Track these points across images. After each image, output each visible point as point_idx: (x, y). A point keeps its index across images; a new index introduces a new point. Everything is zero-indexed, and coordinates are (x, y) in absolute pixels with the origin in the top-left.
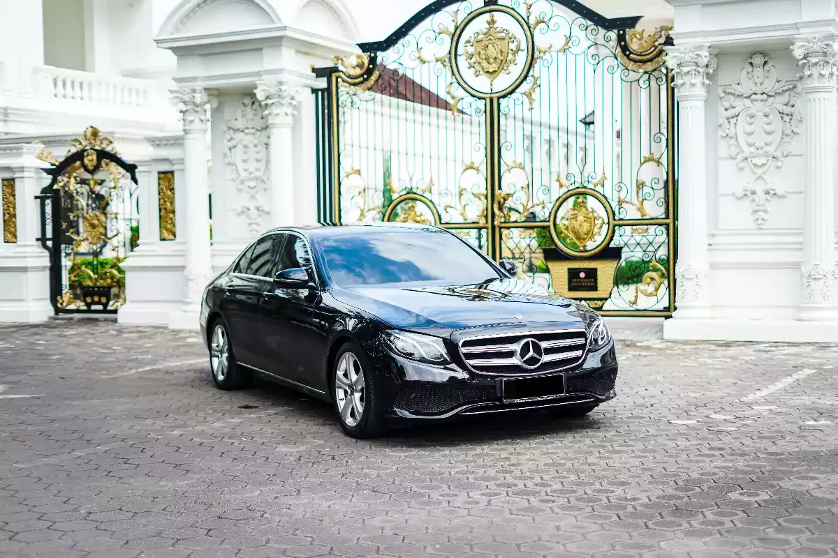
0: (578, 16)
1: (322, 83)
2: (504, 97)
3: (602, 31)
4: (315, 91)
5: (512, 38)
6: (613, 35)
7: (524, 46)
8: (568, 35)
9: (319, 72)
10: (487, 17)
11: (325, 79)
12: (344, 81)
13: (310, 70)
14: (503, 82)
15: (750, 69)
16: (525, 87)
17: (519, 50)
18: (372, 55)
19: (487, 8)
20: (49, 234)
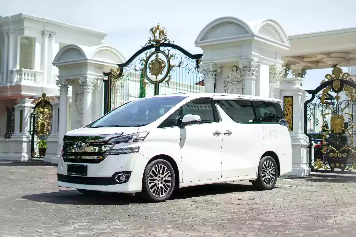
0: (184, 54)
1: (106, 78)
2: (160, 83)
3: (191, 59)
4: (104, 81)
5: (163, 62)
6: (194, 60)
7: (167, 64)
8: (180, 61)
9: (105, 74)
10: (156, 54)
11: (107, 77)
12: (113, 78)
13: (102, 73)
14: (160, 77)
15: (231, 72)
16: (167, 79)
17: (165, 66)
18: (121, 68)
19: (156, 52)
20: (32, 130)
